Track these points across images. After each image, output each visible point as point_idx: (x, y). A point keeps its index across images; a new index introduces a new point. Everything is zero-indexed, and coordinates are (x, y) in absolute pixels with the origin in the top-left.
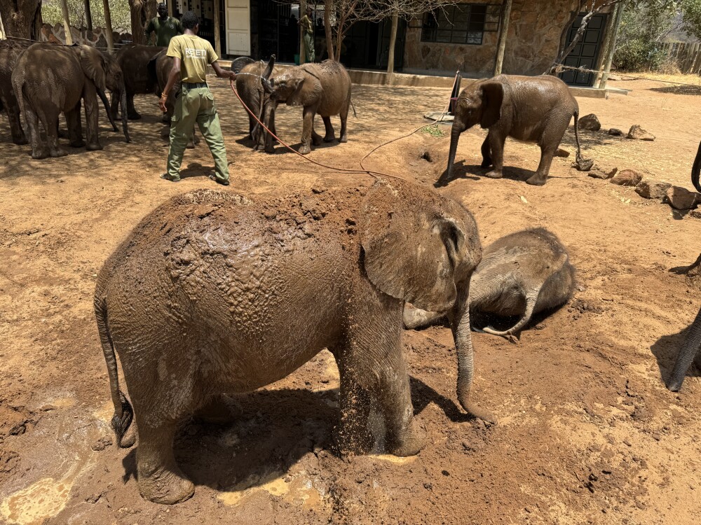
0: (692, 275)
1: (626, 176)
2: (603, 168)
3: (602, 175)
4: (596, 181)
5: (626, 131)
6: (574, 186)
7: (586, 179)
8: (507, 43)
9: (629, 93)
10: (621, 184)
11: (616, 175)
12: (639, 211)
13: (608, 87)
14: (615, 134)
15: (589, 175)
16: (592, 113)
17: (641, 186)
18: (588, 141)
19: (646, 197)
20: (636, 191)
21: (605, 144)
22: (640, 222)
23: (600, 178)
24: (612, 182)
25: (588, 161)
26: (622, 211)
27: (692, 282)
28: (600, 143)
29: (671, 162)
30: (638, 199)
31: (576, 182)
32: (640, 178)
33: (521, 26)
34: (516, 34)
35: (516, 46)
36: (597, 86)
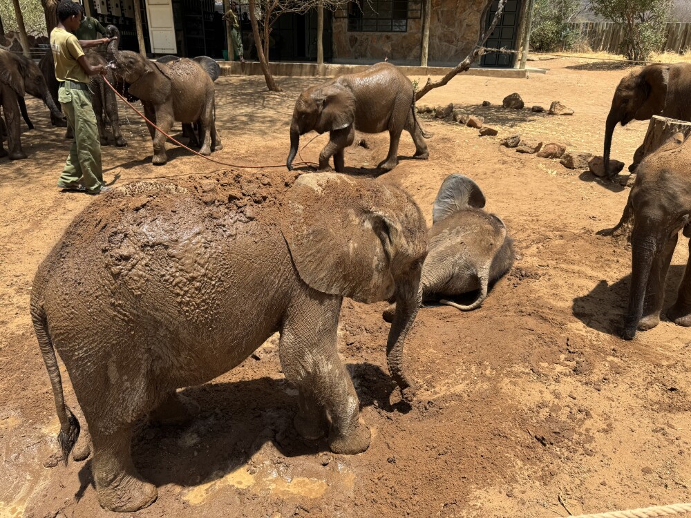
0: (617, 236)
1: (551, 149)
2: (529, 143)
3: (529, 150)
4: (524, 156)
5: (547, 107)
6: (504, 162)
7: (515, 154)
8: (430, 29)
9: (547, 72)
10: (546, 157)
11: (541, 149)
12: (565, 181)
13: (528, 67)
14: (538, 110)
15: (518, 151)
16: (516, 92)
17: (565, 158)
18: (513, 119)
19: (570, 168)
20: (561, 162)
21: (530, 121)
22: (567, 191)
23: (528, 153)
24: (539, 156)
25: (515, 137)
26: (550, 183)
27: (617, 242)
28: (525, 121)
29: (590, 134)
30: (565, 170)
31: (505, 158)
32: (563, 150)
33: (442, 12)
34: (439, 20)
35: (439, 32)
36: (517, 67)
